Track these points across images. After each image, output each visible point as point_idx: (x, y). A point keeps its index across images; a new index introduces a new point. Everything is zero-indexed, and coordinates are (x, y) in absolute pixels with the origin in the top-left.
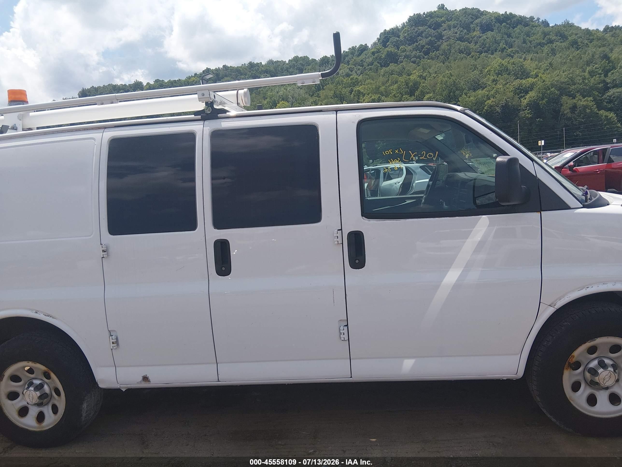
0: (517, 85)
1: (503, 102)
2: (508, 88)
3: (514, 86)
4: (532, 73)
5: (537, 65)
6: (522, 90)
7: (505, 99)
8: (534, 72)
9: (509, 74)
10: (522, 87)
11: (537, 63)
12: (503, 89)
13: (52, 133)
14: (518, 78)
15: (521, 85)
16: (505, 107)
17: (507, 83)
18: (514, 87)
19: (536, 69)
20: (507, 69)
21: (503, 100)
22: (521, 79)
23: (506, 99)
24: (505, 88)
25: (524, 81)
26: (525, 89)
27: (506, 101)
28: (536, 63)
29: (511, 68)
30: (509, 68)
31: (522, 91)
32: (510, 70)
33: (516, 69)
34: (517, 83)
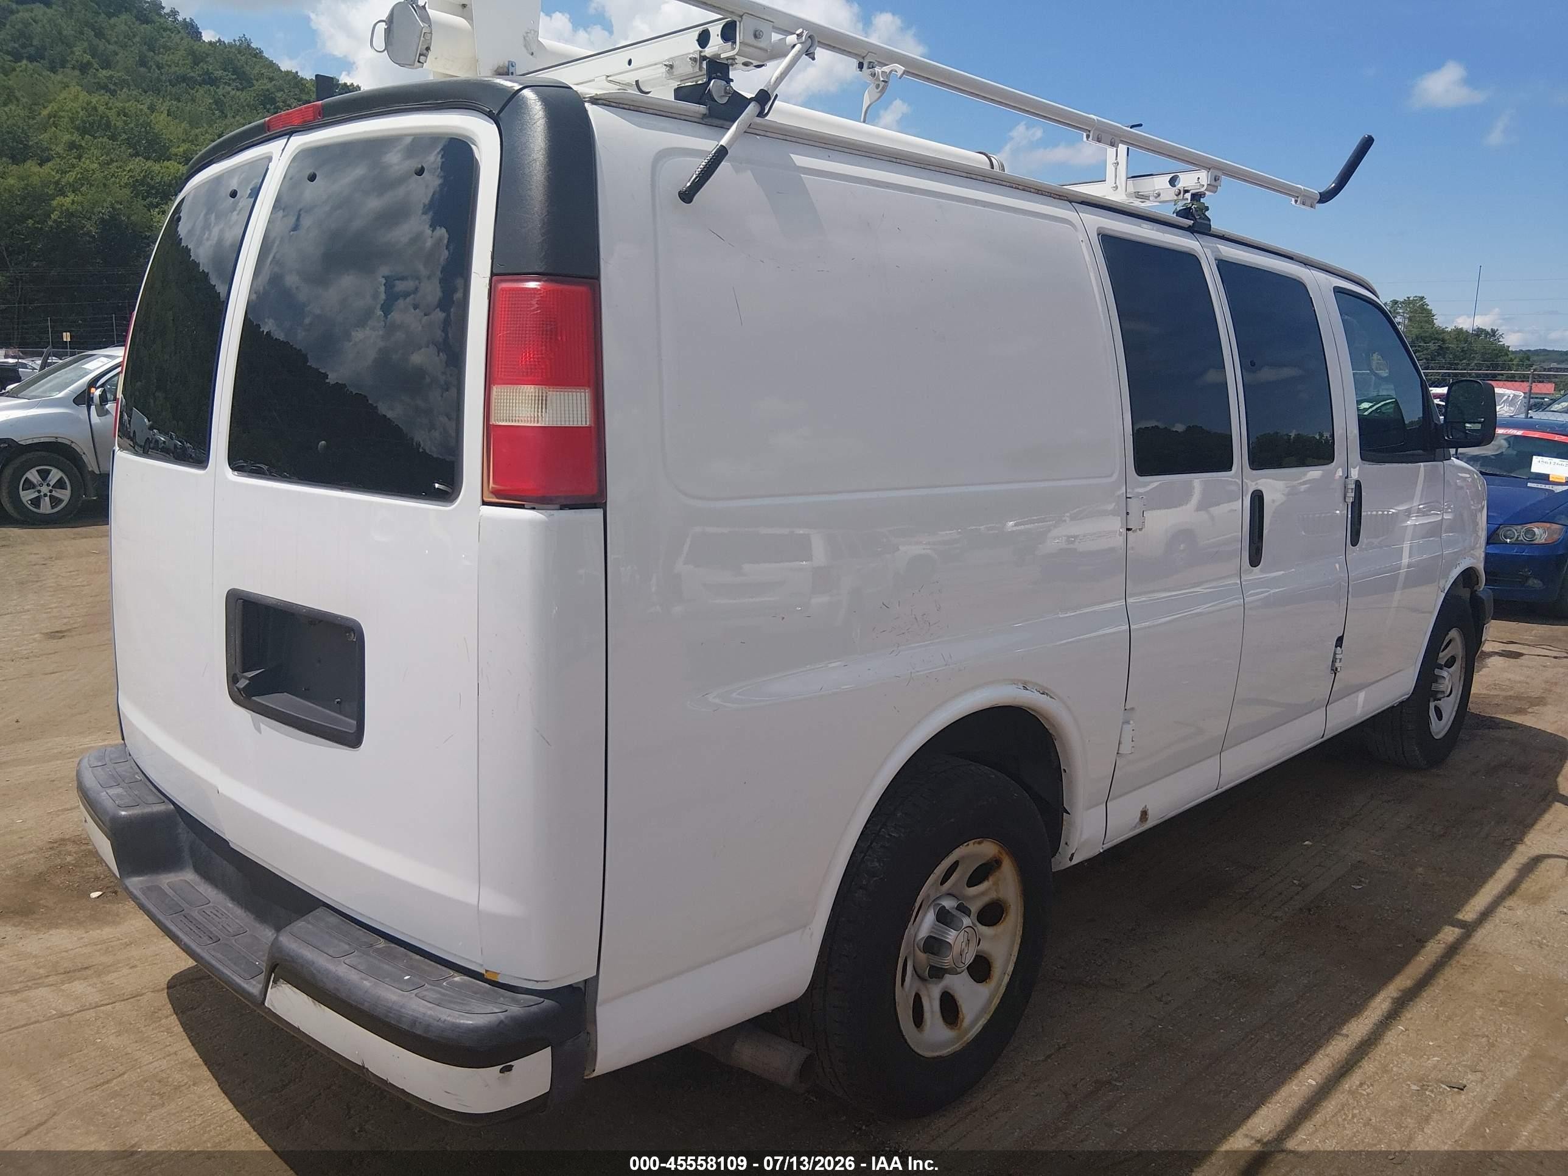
0: (138, 170)
1: (104, 211)
2: (113, 175)
3: (130, 174)
4: (174, 150)
5: (186, 132)
6: (153, 188)
7: (111, 202)
8: (181, 149)
9: (113, 138)
10: (152, 179)
11: (185, 125)
12: (102, 174)
13: (965, 175)
14: (137, 155)
15: (148, 173)
16: (111, 224)
17: (112, 160)
18: (131, 176)
19: (184, 141)
20: (108, 125)
21: (105, 205)
22: (147, 159)
23: (112, 204)
24: (106, 172)
25: (157, 167)
26: (161, 187)
27: (113, 208)
28: (183, 125)
29: (120, 124)
30: (113, 123)
31: (153, 192)
32: (116, 128)
33: (132, 128)
34: (138, 165)
